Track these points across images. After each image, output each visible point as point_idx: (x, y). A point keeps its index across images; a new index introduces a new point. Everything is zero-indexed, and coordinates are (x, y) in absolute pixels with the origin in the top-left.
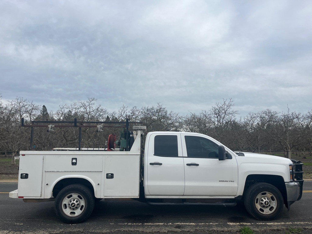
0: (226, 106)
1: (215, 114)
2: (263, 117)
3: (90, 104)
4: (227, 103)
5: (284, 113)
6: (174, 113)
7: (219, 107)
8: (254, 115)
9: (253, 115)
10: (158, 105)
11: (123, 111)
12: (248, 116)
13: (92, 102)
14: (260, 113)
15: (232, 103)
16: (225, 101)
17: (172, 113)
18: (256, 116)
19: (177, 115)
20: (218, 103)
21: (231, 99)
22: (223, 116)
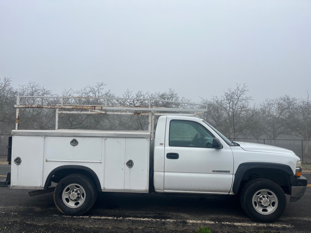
0: (239, 92)
1: (227, 100)
2: (281, 104)
3: (99, 88)
4: (240, 88)
5: (303, 100)
6: (185, 99)
7: (232, 92)
8: (272, 102)
9: (270, 101)
10: (170, 91)
11: (128, 95)
12: (265, 102)
13: (101, 87)
14: (278, 99)
15: (246, 89)
16: (238, 86)
17: (183, 99)
18: (273, 102)
19: (189, 100)
20: (230, 89)
21: (244, 84)
22: (235, 102)
